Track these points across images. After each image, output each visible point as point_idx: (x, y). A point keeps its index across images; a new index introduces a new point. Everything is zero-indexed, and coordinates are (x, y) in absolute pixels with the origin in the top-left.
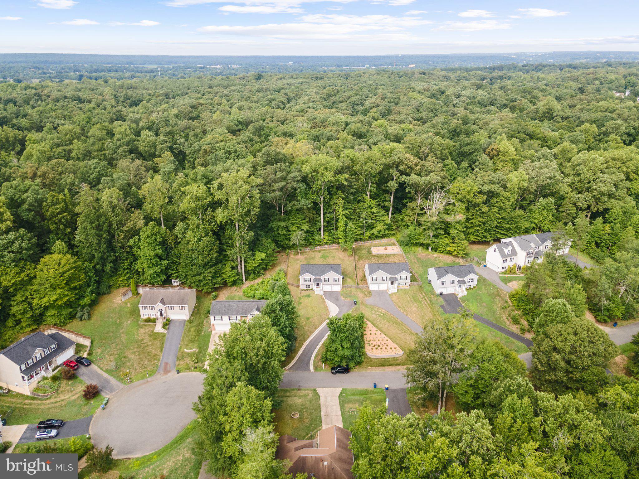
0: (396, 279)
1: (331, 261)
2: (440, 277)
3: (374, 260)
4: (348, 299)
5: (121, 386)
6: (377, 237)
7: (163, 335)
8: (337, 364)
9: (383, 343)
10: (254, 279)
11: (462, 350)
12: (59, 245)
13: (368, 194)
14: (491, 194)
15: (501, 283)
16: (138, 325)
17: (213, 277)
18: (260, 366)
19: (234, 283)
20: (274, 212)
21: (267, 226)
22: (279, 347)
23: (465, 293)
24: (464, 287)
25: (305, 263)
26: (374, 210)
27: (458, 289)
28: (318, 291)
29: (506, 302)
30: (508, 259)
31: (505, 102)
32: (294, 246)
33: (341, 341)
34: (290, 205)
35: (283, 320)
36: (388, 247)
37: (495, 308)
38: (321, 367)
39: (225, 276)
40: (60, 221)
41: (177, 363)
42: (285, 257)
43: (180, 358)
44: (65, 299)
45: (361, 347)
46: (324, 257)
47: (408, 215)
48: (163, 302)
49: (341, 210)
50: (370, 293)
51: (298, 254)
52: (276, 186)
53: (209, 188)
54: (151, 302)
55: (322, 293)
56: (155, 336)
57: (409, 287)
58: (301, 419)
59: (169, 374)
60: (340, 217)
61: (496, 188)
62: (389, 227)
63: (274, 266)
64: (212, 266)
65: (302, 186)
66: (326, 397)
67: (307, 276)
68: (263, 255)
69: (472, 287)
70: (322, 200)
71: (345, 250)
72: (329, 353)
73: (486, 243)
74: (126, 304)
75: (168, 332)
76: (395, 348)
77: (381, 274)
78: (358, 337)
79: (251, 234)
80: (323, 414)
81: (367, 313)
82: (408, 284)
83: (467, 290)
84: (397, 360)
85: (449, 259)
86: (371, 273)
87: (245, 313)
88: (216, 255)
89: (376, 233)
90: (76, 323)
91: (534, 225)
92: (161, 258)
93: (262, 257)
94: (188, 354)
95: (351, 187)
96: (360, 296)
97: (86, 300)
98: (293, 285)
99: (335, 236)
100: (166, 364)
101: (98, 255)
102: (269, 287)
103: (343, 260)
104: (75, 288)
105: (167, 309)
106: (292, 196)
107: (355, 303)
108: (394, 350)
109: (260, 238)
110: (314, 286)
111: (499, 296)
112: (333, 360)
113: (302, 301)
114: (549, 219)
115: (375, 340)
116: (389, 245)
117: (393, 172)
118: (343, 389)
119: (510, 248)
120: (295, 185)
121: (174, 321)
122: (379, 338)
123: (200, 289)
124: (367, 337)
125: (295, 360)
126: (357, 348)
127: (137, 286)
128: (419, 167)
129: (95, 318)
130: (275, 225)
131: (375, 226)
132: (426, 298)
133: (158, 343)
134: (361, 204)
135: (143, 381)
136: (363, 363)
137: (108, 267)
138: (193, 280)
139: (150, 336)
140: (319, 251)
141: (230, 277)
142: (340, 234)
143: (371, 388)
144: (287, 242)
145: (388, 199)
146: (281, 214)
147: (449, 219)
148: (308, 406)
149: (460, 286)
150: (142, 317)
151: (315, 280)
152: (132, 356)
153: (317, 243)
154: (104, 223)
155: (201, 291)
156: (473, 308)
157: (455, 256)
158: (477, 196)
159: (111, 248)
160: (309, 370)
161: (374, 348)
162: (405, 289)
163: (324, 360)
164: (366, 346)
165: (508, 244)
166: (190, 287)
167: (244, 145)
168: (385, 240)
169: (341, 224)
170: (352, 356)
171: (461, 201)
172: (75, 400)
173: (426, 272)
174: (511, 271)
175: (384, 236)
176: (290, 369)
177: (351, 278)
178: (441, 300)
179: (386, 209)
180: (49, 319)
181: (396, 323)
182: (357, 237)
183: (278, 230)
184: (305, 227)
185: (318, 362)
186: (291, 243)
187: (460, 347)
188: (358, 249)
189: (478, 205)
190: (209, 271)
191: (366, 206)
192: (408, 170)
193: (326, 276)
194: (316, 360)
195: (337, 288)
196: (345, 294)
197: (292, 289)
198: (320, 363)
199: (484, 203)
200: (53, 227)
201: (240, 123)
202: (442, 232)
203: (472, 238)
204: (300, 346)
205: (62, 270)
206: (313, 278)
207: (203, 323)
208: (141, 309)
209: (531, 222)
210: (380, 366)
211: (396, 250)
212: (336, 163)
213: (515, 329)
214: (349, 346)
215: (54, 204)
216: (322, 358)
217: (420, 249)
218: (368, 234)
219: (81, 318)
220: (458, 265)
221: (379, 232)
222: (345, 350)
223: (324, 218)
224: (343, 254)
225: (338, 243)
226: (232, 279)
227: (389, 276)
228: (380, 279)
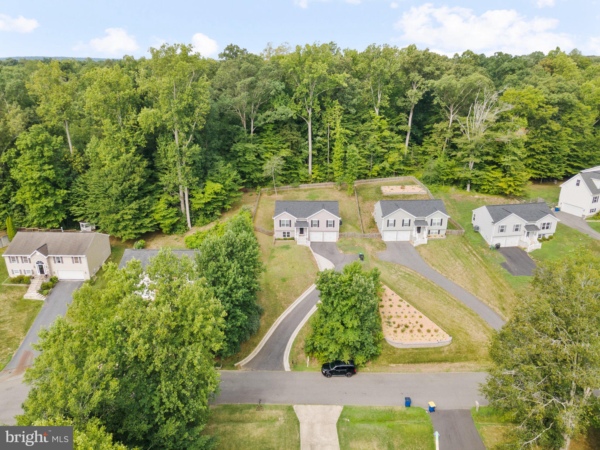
0: (426, 223)
4: (350, 253)
6: (389, 174)
7: (38, 305)
8: (333, 358)
9: (413, 321)
10: (204, 223)
13: (377, 110)
17: (136, 217)
19: (173, 229)
20: (238, 129)
24: (535, 236)
26: (387, 133)
27: (525, 239)
28: (302, 241)
32: (267, 182)
33: (342, 314)
34: (262, 117)
35: (232, 273)
36: (406, 187)
38: (304, 363)
39: (157, 217)
42: (254, 196)
45: (375, 329)
46: (312, 198)
48: (44, 250)
49: (338, 126)
50: (384, 245)
51: (274, 192)
55: (308, 244)
56: (22, 305)
57: (444, 237)
60: (337, 136)
62: (405, 160)
63: (235, 206)
64: (134, 199)
66: (312, 425)
67: (285, 216)
68: (218, 187)
69: (547, 237)
70: (310, 113)
71: (343, 189)
72: (318, 337)
75: (47, 300)
76: (436, 331)
77: (400, 215)
81: (382, 272)
82: (443, 233)
83: (539, 240)
84: (441, 352)
86: (385, 214)
88: (140, 181)
89: (388, 168)
92: (53, 185)
93: (216, 189)
96: (368, 249)
98: (263, 232)
99: (329, 170)
105: (52, 261)
107: (362, 257)
108: (435, 334)
110: (296, 234)
112: (326, 350)
113: (275, 254)
115: (399, 317)
116: (408, 184)
117: (415, 76)
118: (345, 408)
121: (65, 282)
122: (406, 313)
123: (119, 235)
124: (385, 312)
125: (258, 349)
126: (370, 329)
127: (18, 230)
130: (239, 147)
131: (386, 157)
132: (474, 252)
133: (23, 317)
134: (367, 124)
136: (381, 358)
139: (15, 305)
140: (305, 191)
141: (165, 218)
142: (336, 165)
143: (400, 407)
144: (258, 175)
145: (404, 120)
146: (249, 132)
147: (502, 137)
149: (528, 235)
151: (298, 223)
153: (303, 179)
155: (120, 239)
158: (543, 107)
160: (282, 368)
161: (399, 330)
162: (439, 240)
163: (309, 349)
164: (384, 326)
169: (338, 149)
170: (362, 344)
173: (468, 218)
175: (398, 173)
176: (247, 365)
177: (351, 224)
178: (499, 255)
179: (402, 134)
182: (361, 171)
183: (244, 155)
185: (298, 353)
186: (264, 177)
188: (362, 188)
189: (545, 120)
190: (130, 206)
191: (374, 127)
193: (314, 217)
194: (296, 350)
195: (332, 237)
196: (345, 245)
197: (261, 237)
198: (302, 356)
199: (554, 118)
204: (269, 325)
206: (294, 219)
210: (412, 363)
211: (419, 189)
214: (356, 324)
216: (307, 346)
217: (453, 187)
218: (377, 168)
221: (391, 166)
222: (349, 332)
223: (314, 143)
224: (339, 193)
225: (332, 180)
226: (168, 222)
227: (414, 218)
228: (399, 223)
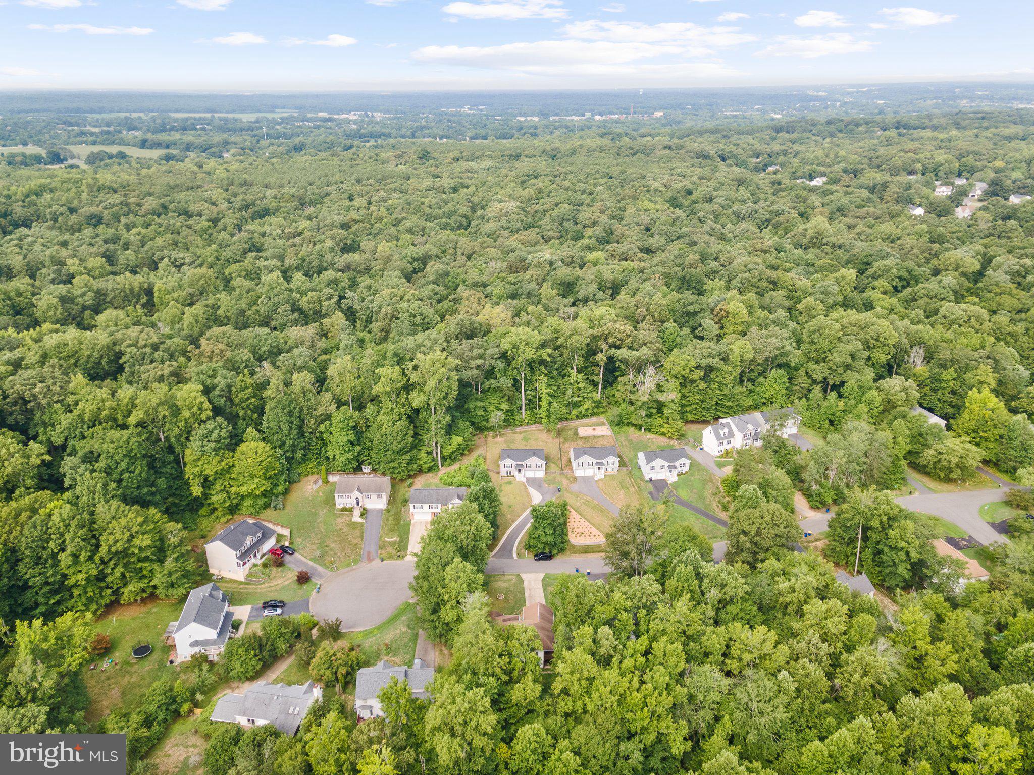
0: (603, 464)
1: (533, 444)
2: (649, 461)
3: (580, 443)
4: (552, 486)
5: (329, 573)
6: (585, 416)
7: (362, 525)
8: (540, 551)
9: (586, 531)
10: (450, 465)
11: (653, 533)
12: (251, 432)
13: (575, 368)
14: (710, 369)
15: (716, 468)
16: (335, 514)
17: (408, 464)
18: (470, 548)
19: (430, 470)
20: (470, 391)
21: (463, 406)
22: (486, 531)
23: (676, 479)
24: (675, 472)
25: (504, 447)
26: (581, 385)
27: (668, 474)
28: (520, 478)
29: (718, 488)
30: (725, 442)
31: (767, 217)
32: (492, 428)
33: (544, 528)
34: (488, 383)
35: (486, 507)
36: (597, 428)
37: (706, 494)
38: (525, 554)
39: (420, 463)
40: (248, 406)
41: (379, 552)
42: (483, 439)
43: (382, 546)
44: (262, 489)
45: (564, 534)
46: (526, 439)
47: (620, 391)
48: (359, 490)
49: (544, 388)
50: (575, 479)
51: (497, 436)
52: (473, 363)
53: (404, 369)
54: (348, 491)
55: (524, 480)
56: (353, 526)
57: (617, 472)
58: (506, 600)
59: (373, 562)
60: (543, 395)
61: (715, 362)
62: (598, 404)
63: (471, 451)
64: (407, 452)
65: (501, 364)
66: (530, 582)
67: (509, 462)
68: (460, 439)
69: (683, 472)
70: (523, 376)
71: (549, 431)
72: (532, 540)
73: (705, 422)
74: (318, 492)
75: (366, 522)
77: (586, 459)
78: (560, 524)
79: (448, 418)
80: (527, 596)
81: (571, 500)
82: (616, 470)
83: (678, 475)
84: (600, 547)
85: (663, 441)
86: (576, 458)
87: (445, 501)
88: (411, 440)
89: (583, 412)
90: (269, 512)
91: (764, 400)
92: (352, 443)
93: (459, 441)
94: (390, 543)
95: (555, 363)
96: (565, 482)
97: (281, 489)
98: (493, 471)
99: (538, 416)
100: (369, 553)
101: (289, 442)
102: (468, 474)
103: (546, 443)
104: (270, 478)
105: (364, 497)
106: (490, 374)
107: (559, 490)
108: (598, 537)
109: (457, 421)
110: (516, 473)
111: (711, 481)
112: (536, 547)
113: (504, 488)
114: (781, 393)
115: (578, 528)
116: (598, 425)
117: (602, 344)
118: (546, 574)
119: (726, 430)
120: (493, 363)
121: (372, 511)
122: (583, 526)
123: (395, 476)
124: (571, 524)
125: (498, 548)
126: (560, 535)
127: (327, 474)
128: (630, 339)
129: (288, 508)
130: (471, 405)
131: (582, 403)
132: (634, 484)
133: (357, 533)
134: (566, 379)
135: (349, 568)
136: (567, 551)
137: (299, 454)
138: (387, 466)
139: (349, 525)
140: (520, 433)
141: (425, 463)
142: (543, 413)
144: (485, 423)
145: (597, 372)
146: (477, 393)
147: (661, 397)
148: (512, 588)
149: (671, 471)
150: (337, 506)
151: (517, 466)
152: (334, 545)
153: (518, 423)
154: (295, 408)
155: (395, 479)
156: (683, 494)
157: (670, 437)
158: (693, 371)
159: (301, 434)
160: (513, 557)
161: (578, 535)
162: (613, 475)
163: (527, 547)
164: (570, 533)
165: (723, 426)
166: (384, 474)
167: (429, 301)
168: (594, 419)
169: (544, 403)
170: (555, 543)
171: (676, 377)
172: (288, 585)
173: (636, 456)
174: (727, 453)
175: (592, 415)
176: (494, 556)
177: (554, 463)
178: (650, 486)
179: (596, 385)
180: (244, 509)
181: (602, 511)
182: (562, 416)
183: (475, 410)
184: (505, 406)
186: (489, 425)
187: (651, 529)
188: (564, 430)
189: (696, 381)
190: (404, 457)
191: (572, 381)
192: (618, 343)
193: (528, 462)
194: (520, 548)
195: (540, 474)
196: (549, 480)
197: (491, 475)
198: (523, 551)
199: (701, 379)
200: (241, 413)
201: (415, 260)
202: (654, 411)
203: (690, 417)
204: (503, 535)
205: (259, 460)
206: (514, 463)
207: (400, 512)
208: (336, 497)
209: (762, 397)
210: (583, 553)
211: (605, 431)
212: (537, 338)
213: (724, 516)
214: (551, 533)
215: (243, 389)
216: (525, 546)
217: (632, 429)
218: (575, 412)
219: (275, 508)
220: (671, 448)
221: (587, 410)
222: (548, 537)
223: (526, 395)
224: (546, 435)
225: (541, 423)
226: (427, 466)
227: (595, 461)
228: (585, 464)
